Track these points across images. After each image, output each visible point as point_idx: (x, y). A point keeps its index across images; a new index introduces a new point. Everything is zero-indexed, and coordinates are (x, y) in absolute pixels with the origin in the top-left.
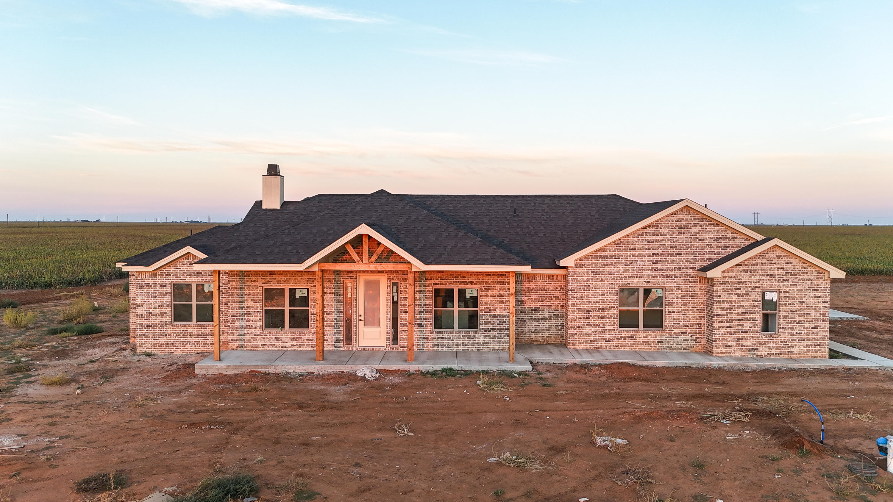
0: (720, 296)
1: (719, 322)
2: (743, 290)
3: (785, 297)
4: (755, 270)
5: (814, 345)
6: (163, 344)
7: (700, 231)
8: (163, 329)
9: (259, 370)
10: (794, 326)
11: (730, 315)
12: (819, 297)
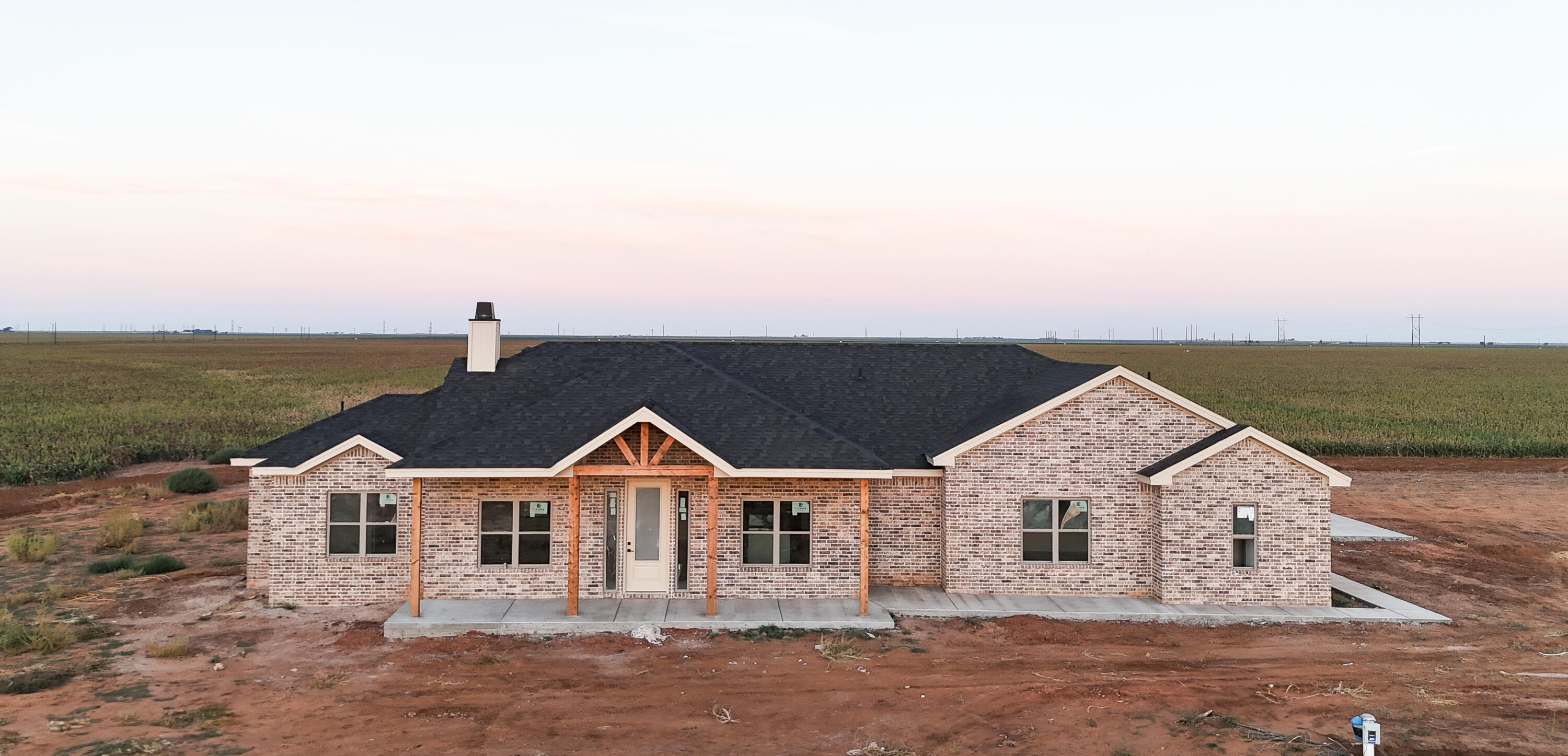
0: (1171, 513)
1: (1171, 552)
2: (1204, 504)
3: (1266, 514)
4: (1222, 473)
5: (1310, 586)
6: (312, 590)
7: (1140, 413)
8: (312, 567)
9: (483, 631)
10: (1279, 557)
11: (1186, 542)
12: (1315, 514)
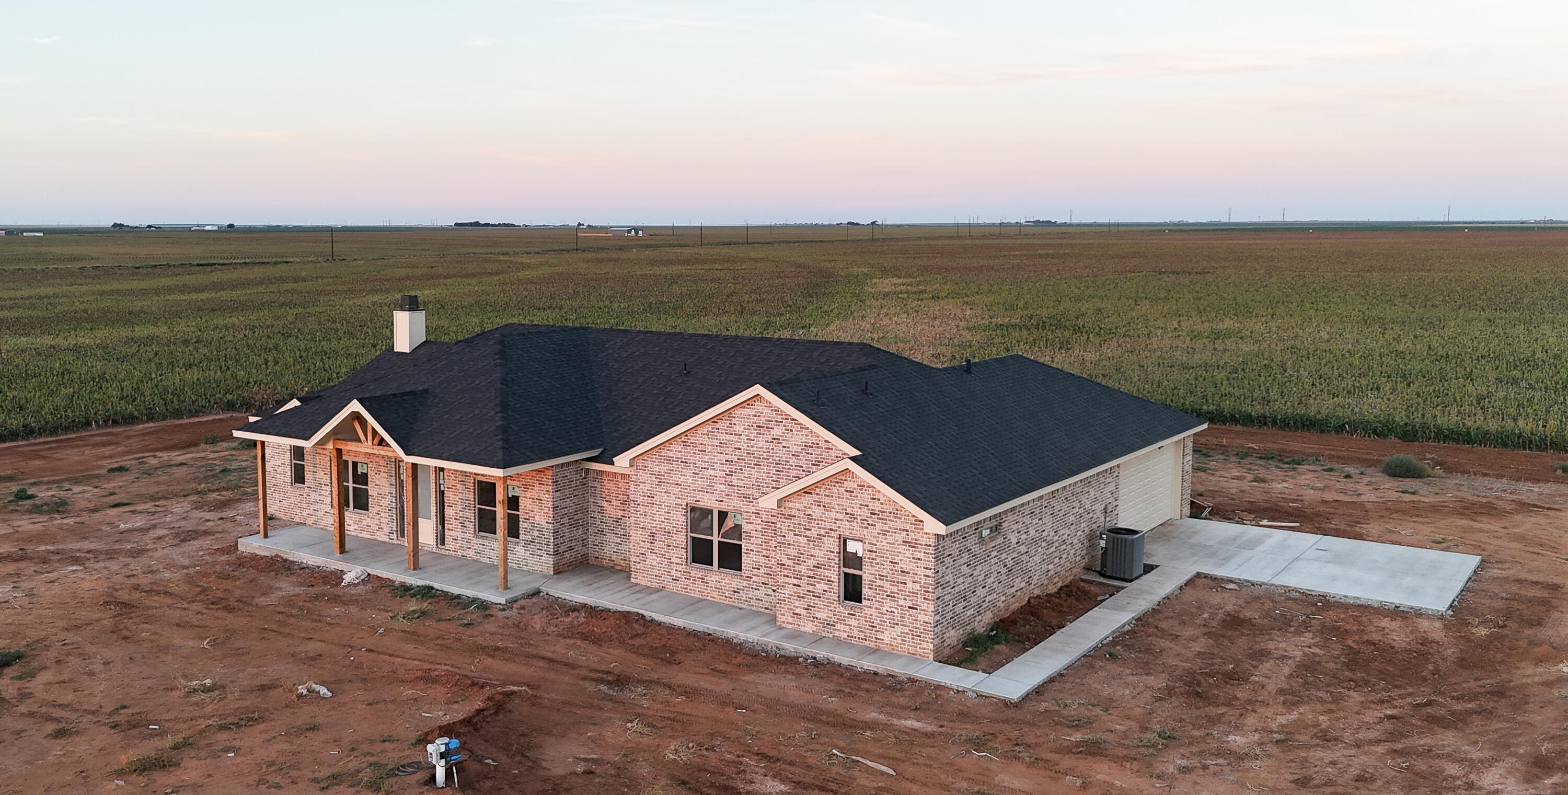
0: (784, 536)
1: (784, 576)
2: (814, 533)
3: (870, 551)
4: (830, 504)
5: (912, 635)
7: (784, 433)
10: (883, 599)
11: (797, 568)
12: (919, 559)
